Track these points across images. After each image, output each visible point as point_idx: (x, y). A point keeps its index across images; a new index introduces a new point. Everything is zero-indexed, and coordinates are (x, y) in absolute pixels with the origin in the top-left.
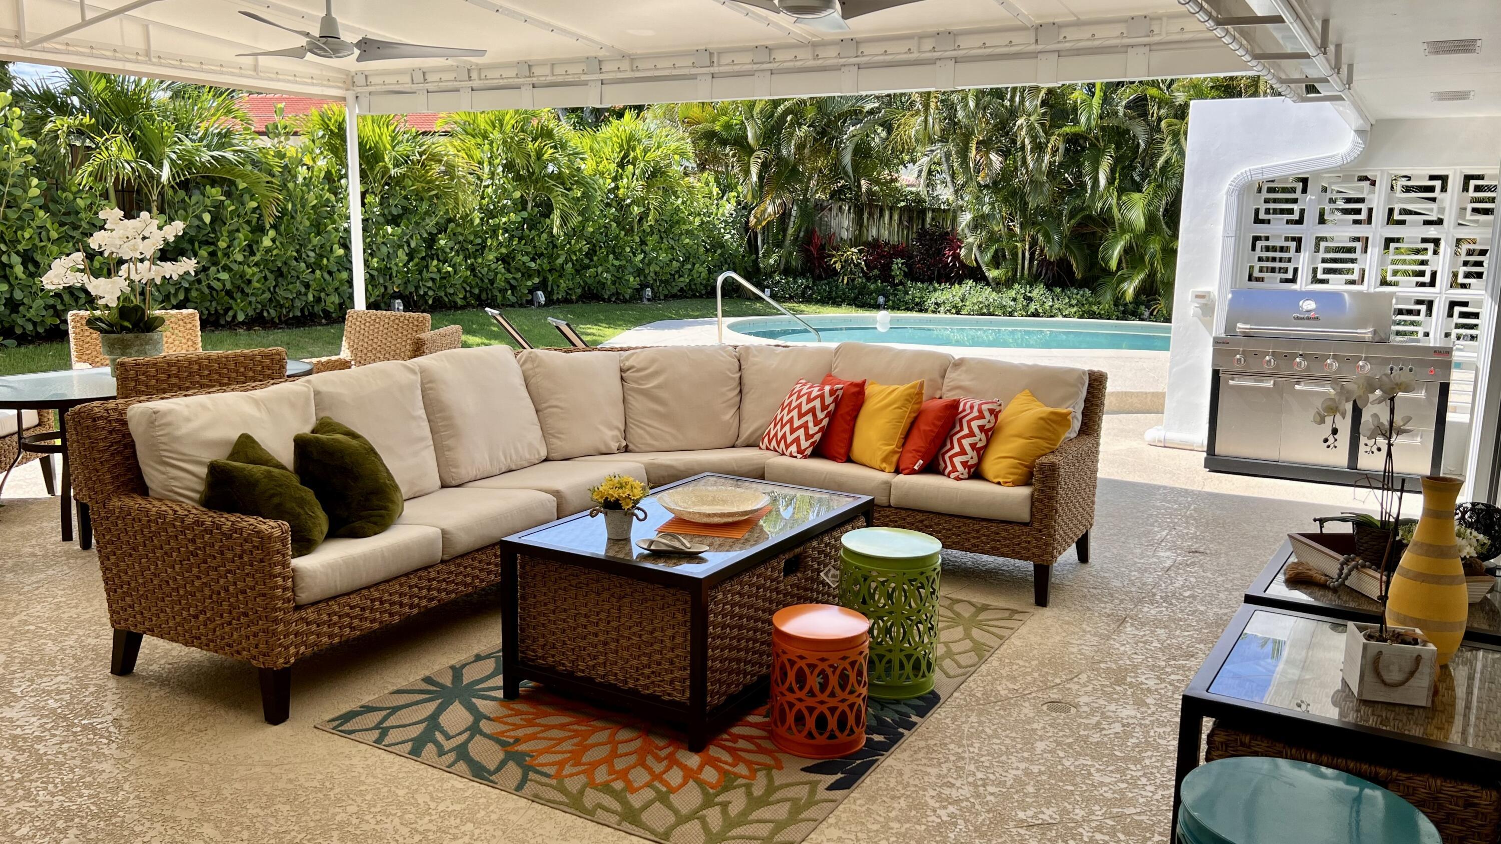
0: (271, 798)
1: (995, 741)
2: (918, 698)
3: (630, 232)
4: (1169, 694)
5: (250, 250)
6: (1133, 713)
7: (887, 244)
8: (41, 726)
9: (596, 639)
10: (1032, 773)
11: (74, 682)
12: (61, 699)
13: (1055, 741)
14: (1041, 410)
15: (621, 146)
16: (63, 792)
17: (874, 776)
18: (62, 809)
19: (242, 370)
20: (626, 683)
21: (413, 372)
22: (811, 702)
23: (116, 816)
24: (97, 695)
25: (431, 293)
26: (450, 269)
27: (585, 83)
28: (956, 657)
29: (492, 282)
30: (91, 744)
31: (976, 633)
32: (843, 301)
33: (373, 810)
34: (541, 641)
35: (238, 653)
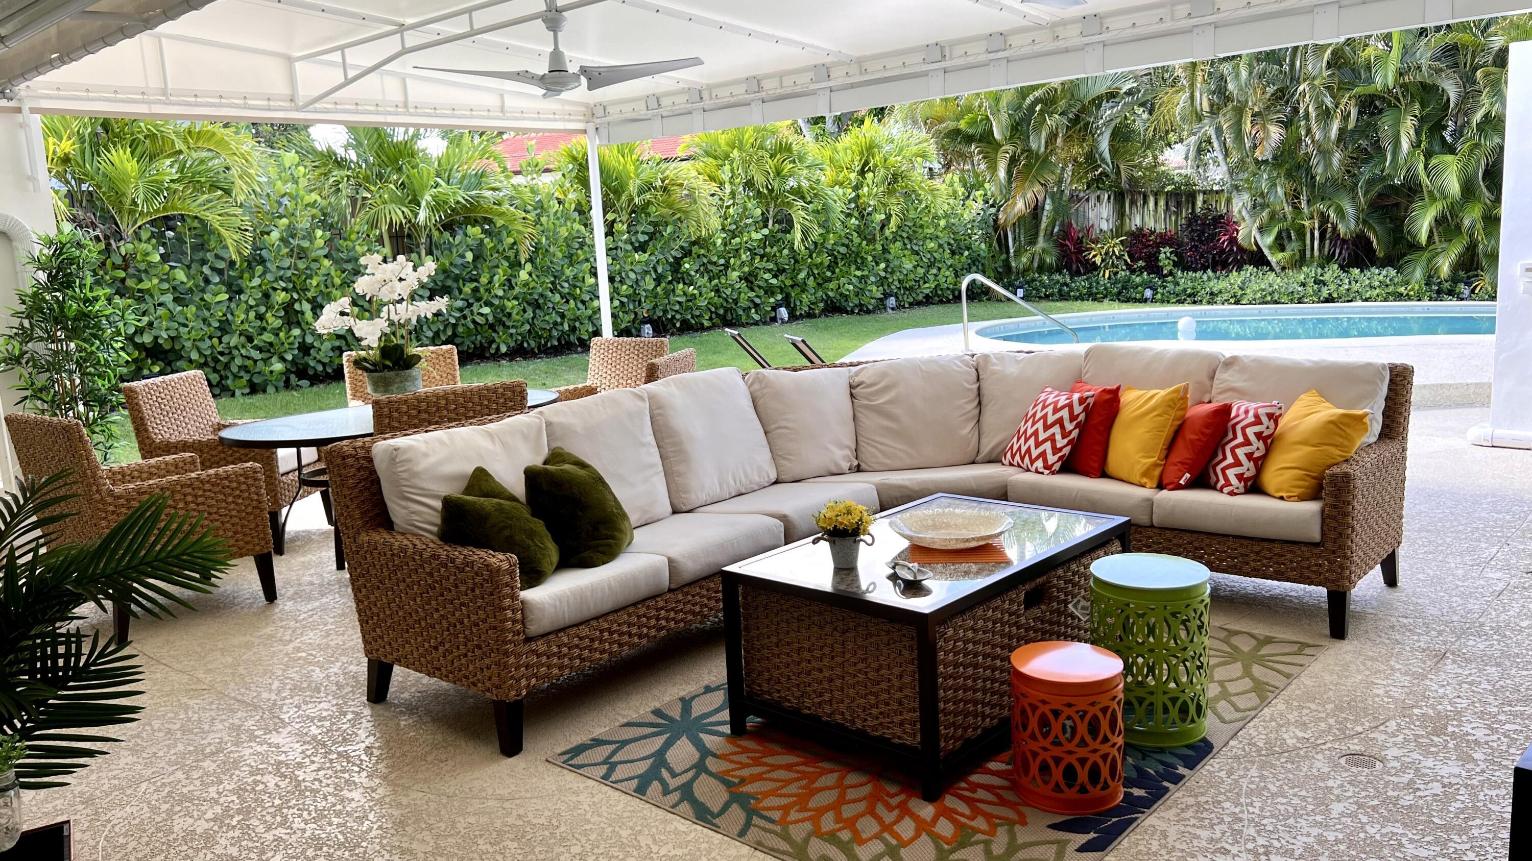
0: (500, 833)
1: (1280, 800)
2: (1189, 747)
3: (872, 241)
4: (1504, 748)
5: (509, 284)
6: (1456, 770)
7: (1152, 232)
8: (303, 752)
9: (821, 676)
10: (1327, 841)
11: (334, 709)
12: (322, 726)
13: (1356, 803)
14: (1328, 411)
15: (861, 153)
16: (315, 820)
17: (1133, 837)
18: (314, 838)
19: (486, 402)
20: (854, 723)
21: (641, 398)
22: (1057, 751)
23: (359, 846)
24: (354, 723)
25: (678, 316)
26: (696, 292)
27: (813, 93)
28: (1232, 698)
29: (736, 302)
30: (343, 772)
31: (1257, 670)
32: (1105, 297)
33: (596, 851)
34: (766, 675)
35: (474, 684)
